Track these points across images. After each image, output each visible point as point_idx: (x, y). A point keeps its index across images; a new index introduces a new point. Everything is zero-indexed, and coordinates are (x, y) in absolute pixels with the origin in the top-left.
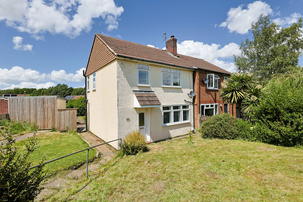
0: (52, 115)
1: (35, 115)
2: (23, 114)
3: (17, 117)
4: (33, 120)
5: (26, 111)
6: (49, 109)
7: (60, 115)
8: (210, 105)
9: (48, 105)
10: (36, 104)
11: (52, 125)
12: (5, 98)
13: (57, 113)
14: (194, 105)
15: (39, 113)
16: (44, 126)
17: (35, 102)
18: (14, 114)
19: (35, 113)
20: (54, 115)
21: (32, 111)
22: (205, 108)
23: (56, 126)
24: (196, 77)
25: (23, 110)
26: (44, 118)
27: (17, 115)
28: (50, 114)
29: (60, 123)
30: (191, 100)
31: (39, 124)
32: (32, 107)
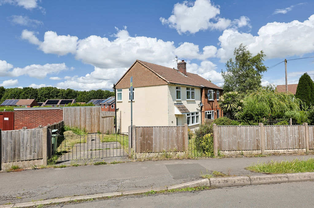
0: (97, 121)
1: (84, 122)
2: (75, 121)
3: (70, 124)
4: (83, 126)
5: (78, 119)
6: (95, 117)
7: (103, 121)
8: (210, 111)
9: (95, 113)
10: (85, 113)
11: (97, 129)
12: (61, 108)
13: (101, 119)
14: (201, 112)
15: (87, 120)
16: (92, 131)
17: (84, 111)
18: (68, 121)
19: (84, 120)
20: (99, 121)
21: (83, 119)
22: (207, 114)
23: (101, 130)
24: (203, 93)
25: (75, 118)
26: (92, 124)
27: (70, 121)
28: (96, 121)
29: (103, 128)
30: (200, 109)
31: (87, 129)
32: (82, 115)
